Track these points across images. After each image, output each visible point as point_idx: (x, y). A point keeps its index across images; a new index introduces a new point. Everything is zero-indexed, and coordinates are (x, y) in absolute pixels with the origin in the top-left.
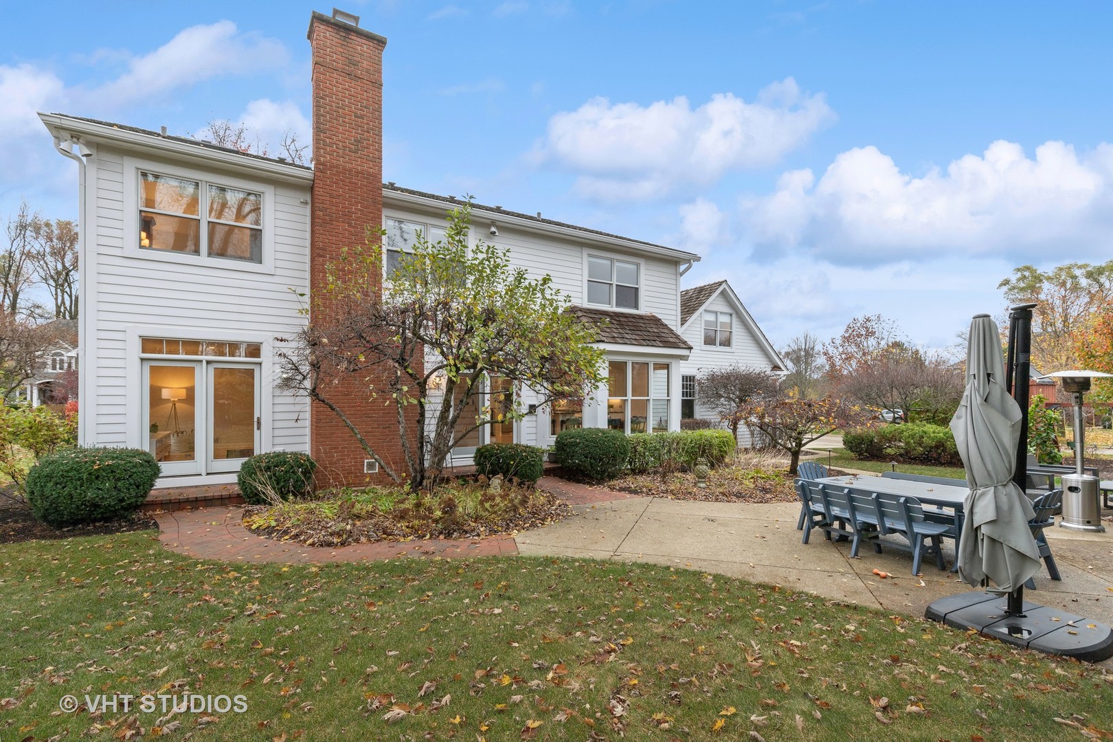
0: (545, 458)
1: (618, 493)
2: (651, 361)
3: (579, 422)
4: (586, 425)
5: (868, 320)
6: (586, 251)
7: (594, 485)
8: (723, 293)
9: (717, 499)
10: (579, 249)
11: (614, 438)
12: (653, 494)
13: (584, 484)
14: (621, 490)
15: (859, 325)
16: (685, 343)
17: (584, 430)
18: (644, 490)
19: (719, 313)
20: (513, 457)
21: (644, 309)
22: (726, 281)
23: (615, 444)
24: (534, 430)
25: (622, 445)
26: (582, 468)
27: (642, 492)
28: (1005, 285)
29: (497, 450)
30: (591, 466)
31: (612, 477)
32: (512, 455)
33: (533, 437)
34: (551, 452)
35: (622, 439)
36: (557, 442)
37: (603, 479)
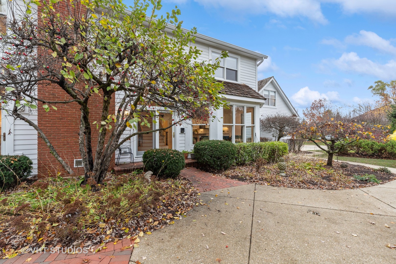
0: (189, 156)
1: (231, 180)
2: (246, 105)
3: (208, 137)
4: (211, 138)
5: (321, 101)
6: (211, 49)
7: (216, 173)
8: (272, 82)
9: (300, 186)
10: (207, 48)
11: (228, 146)
12: (254, 181)
13: (210, 172)
14: (233, 177)
15: (317, 102)
16: (262, 96)
17: (210, 141)
18: (248, 178)
19: (270, 91)
20: (163, 158)
21: (240, 81)
22: (273, 77)
23: (228, 149)
24: (183, 142)
25: (232, 150)
26: (209, 163)
27: (246, 179)
28: (371, 88)
29: (155, 153)
30: (214, 162)
31: (226, 168)
32: (164, 157)
33: (183, 145)
34: (192, 153)
35: (232, 146)
36: (195, 148)
37: (221, 169)
